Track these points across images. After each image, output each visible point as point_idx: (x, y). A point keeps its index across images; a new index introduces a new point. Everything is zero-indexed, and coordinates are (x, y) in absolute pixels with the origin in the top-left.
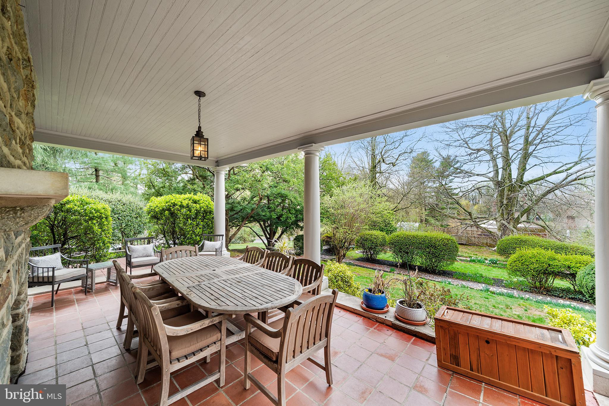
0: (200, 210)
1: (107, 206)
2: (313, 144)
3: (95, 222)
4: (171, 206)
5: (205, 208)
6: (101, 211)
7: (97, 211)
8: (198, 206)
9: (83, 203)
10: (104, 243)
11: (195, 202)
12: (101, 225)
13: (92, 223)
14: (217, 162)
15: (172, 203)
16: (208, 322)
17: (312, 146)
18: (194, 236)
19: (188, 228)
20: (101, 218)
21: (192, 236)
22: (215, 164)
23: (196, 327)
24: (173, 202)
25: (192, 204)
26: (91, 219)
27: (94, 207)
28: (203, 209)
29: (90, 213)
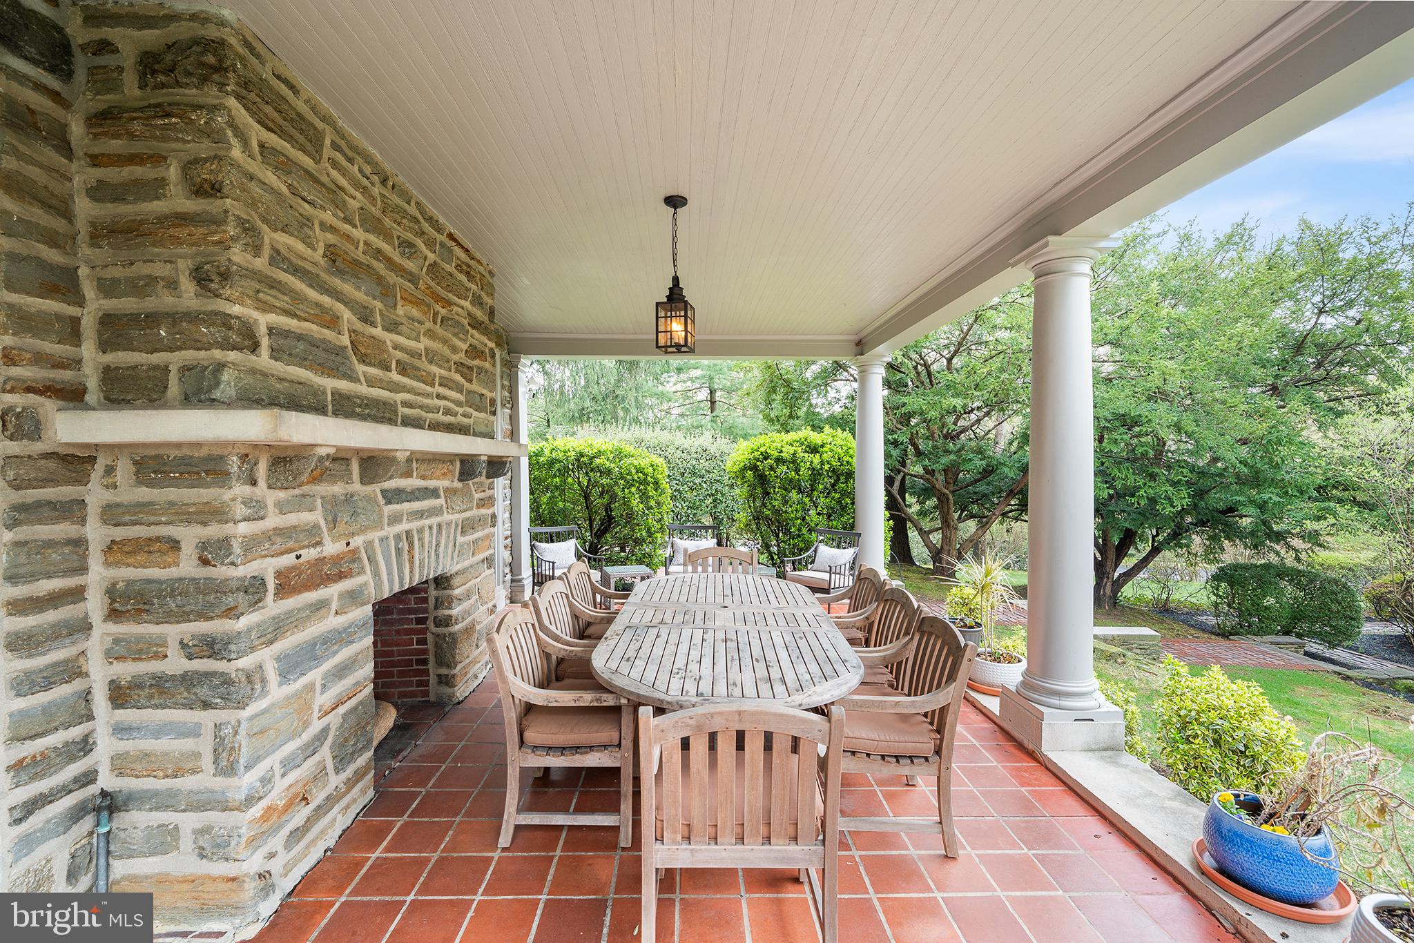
0: (821, 469)
1: (660, 461)
2: (1051, 238)
3: (633, 489)
4: (758, 460)
5: (834, 463)
6: (646, 471)
7: (639, 470)
8: (816, 459)
9: (620, 455)
10: (649, 531)
11: (814, 449)
12: (645, 497)
13: (630, 493)
14: (859, 343)
15: (762, 454)
16: (590, 699)
17: (1046, 245)
18: (804, 531)
19: (792, 512)
20: (644, 482)
21: (799, 530)
22: (854, 349)
23: (566, 700)
24: (762, 449)
25: (802, 454)
26: (629, 485)
27: (636, 463)
28: (827, 467)
29: (628, 474)
